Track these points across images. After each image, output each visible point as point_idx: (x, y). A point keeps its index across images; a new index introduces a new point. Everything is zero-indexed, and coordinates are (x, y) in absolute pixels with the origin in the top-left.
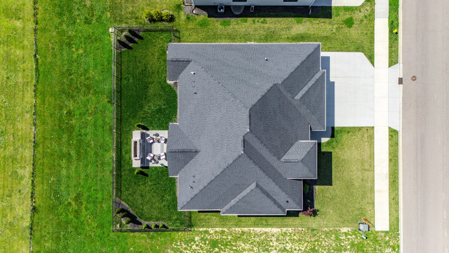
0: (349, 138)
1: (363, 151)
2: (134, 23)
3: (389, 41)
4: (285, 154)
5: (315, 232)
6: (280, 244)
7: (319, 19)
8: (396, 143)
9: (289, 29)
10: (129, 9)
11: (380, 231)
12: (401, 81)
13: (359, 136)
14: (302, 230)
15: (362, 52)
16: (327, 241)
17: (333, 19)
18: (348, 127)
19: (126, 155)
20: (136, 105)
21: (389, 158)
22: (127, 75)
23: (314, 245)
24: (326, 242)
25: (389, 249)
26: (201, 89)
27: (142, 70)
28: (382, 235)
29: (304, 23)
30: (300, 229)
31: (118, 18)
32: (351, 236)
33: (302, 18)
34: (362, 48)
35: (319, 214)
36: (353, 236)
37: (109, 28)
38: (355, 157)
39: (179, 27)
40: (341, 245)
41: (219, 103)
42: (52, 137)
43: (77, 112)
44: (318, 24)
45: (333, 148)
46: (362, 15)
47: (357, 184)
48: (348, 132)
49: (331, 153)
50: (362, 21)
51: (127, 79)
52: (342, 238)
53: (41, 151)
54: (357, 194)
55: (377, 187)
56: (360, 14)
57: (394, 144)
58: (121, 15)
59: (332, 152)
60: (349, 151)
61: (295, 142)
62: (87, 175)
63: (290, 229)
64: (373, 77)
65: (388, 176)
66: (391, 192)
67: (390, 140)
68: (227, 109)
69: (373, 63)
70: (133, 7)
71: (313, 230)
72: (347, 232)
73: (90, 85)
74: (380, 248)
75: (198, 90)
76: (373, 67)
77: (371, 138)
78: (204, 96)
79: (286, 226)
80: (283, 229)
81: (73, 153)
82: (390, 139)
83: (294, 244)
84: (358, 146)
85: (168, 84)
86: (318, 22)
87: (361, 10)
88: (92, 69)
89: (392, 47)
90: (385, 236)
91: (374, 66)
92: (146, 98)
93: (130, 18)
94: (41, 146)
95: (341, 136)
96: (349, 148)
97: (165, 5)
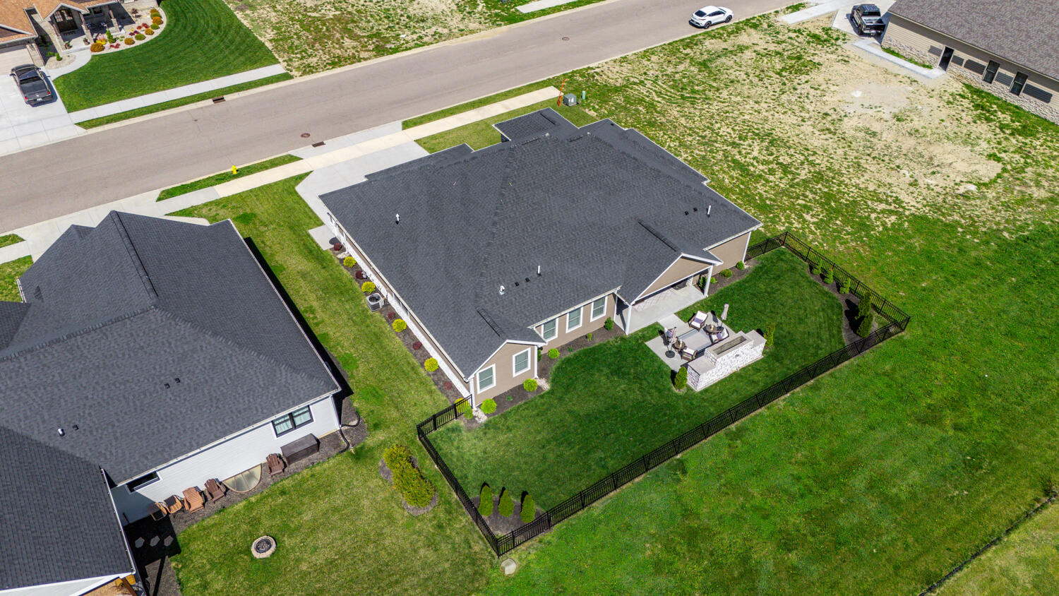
2: (458, 526)
10: (426, 557)
12: (319, 144)
15: (294, 188)
19: (759, 381)
20: (643, 416)
22: (593, 467)
26: (525, 261)
27: (559, 445)
31: (469, 570)
34: (286, 190)
37: (509, 578)
39: (410, 432)
41: (530, 208)
42: (875, 551)
43: (767, 527)
51: (603, 463)
53: (930, 558)
58: (457, 567)
62: (872, 428)
68: (533, 189)
70: (415, 551)
73: (682, 536)
75: (529, 267)
78: (535, 248)
81: (859, 482)
85: (552, 386)
88: (640, 556)
92: (614, 407)
93: (450, 541)
94: (921, 566)
97: (369, 484)
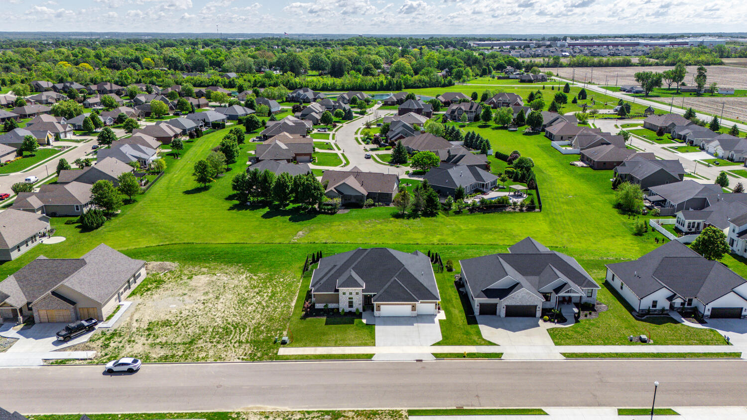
0: (365, 333)
1: (353, 340)
3: (455, 353)
4: (355, 272)
5: (287, 320)
6: (282, 306)
7: (466, 319)
8: (360, 358)
9: (454, 307)
11: (278, 351)
12: (419, 361)
13: (367, 338)
14: (290, 314)
15: (443, 339)
16: (278, 325)
17: (467, 326)
18: (375, 332)
21: (346, 354)
23: (277, 320)
25: (260, 355)
28: (275, 351)
29: (460, 313)
30: (292, 313)
33: (464, 312)
34: (446, 339)
35: (302, 320)
38: (348, 336)
40: (272, 331)
44: (462, 319)
45: (357, 325)
47: (324, 337)
48: (370, 332)
50: (470, 339)
52: (278, 332)
54: (316, 337)
57: (358, 357)
59: (354, 324)
60: (354, 333)
61: (364, 279)
63: (293, 309)
64: (421, 345)
65: (329, 354)
66: (314, 355)
67: (363, 354)
69: (433, 345)
71: (289, 319)
72: (283, 334)
74: (263, 350)
76: (429, 345)
77: (365, 344)
79: (295, 307)
80: (293, 307)
83: (280, 312)
84: (358, 338)
87: (480, 339)
89: (450, 355)
90: (273, 353)
91: (431, 345)
95: (367, 329)
96: (356, 333)
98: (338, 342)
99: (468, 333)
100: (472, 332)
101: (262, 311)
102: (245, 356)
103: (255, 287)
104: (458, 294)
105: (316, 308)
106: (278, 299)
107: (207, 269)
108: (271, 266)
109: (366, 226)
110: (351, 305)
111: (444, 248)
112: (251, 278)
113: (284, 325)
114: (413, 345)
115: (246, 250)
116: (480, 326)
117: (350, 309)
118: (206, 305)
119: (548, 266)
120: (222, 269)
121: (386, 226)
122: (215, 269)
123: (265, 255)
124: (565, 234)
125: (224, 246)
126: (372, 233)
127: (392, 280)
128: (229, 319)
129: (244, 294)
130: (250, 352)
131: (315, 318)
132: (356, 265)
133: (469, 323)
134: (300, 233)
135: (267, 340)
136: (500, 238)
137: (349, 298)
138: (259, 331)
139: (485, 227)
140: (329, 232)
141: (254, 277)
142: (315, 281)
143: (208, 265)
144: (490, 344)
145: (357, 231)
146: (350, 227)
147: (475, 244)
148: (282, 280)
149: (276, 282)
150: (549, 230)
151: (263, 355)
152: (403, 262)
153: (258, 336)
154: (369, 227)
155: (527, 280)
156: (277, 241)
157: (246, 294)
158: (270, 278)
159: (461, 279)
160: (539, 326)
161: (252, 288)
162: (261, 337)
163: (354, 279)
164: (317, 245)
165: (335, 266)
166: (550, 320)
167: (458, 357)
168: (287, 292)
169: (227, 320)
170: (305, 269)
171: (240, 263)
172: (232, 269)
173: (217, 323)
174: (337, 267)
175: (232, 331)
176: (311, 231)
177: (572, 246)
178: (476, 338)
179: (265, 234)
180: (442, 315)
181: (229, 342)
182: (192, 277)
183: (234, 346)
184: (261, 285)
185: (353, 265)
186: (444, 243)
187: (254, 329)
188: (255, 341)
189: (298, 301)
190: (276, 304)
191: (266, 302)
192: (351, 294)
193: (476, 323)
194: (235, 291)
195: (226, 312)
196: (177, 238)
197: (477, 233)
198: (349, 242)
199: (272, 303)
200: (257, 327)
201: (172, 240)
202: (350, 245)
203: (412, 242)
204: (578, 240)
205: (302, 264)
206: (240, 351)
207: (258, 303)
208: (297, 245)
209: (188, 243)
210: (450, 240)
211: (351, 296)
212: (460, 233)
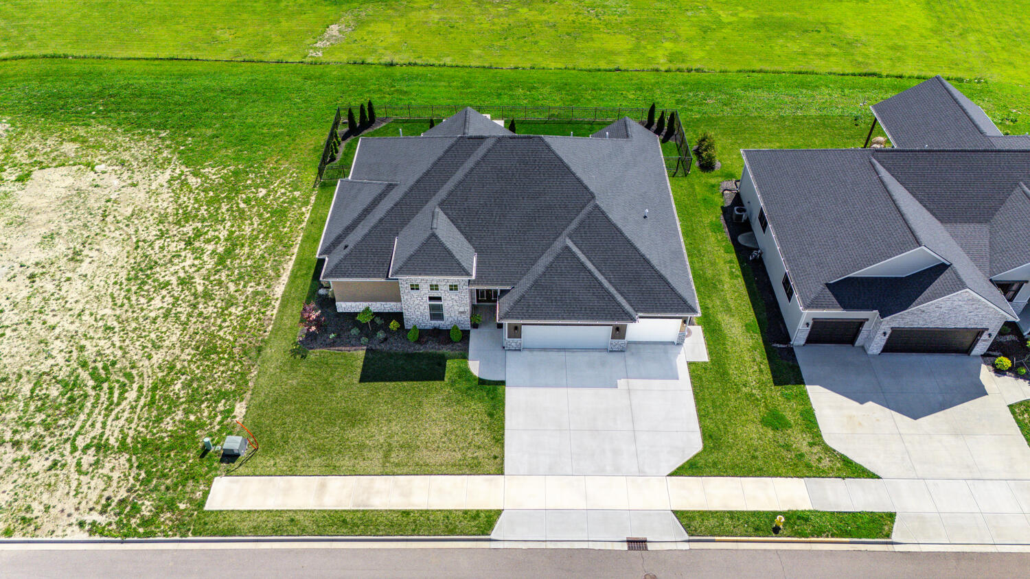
0: (475, 416)
1: (438, 447)
3: (747, 512)
4: (449, 218)
5: (253, 354)
6: (247, 297)
7: (766, 361)
8: (455, 528)
9: (728, 310)
11: (209, 490)
12: (637, 544)
13: (479, 440)
14: (265, 332)
15: (705, 447)
16: (224, 375)
17: (773, 388)
18: (504, 414)
21: (413, 511)
23: (224, 352)
24: (222, 374)
25: (151, 511)
28: (198, 493)
29: (749, 335)
30: (270, 328)
32: (219, 424)
33: (758, 331)
34: (715, 446)
35: (295, 358)
36: (217, 427)
38: (425, 429)
40: (202, 402)
43: (535, 93)
44: (754, 361)
45: (453, 383)
46: (805, 448)
47: (352, 434)
48: (491, 415)
49: (441, 378)
50: (787, 447)
52: (219, 405)
54: (328, 433)
55: (335, 482)
56: (805, 443)
57: (451, 523)
59: (443, 380)
60: (443, 415)
61: (473, 245)
63: (275, 312)
64: (642, 473)
65: (361, 508)
66: (315, 513)
67: (466, 512)
69: (678, 472)
71: (259, 350)
72: (233, 414)
74: (163, 487)
76: (668, 473)
77: (473, 468)
79: (284, 305)
80: (278, 302)
82: (466, 514)
83: (239, 319)
84: (453, 437)
86: (758, 360)
87: (817, 447)
89: (732, 518)
90: (191, 500)
91: (670, 475)
95: (481, 399)
96: (450, 415)
98: (394, 458)
99: (775, 421)
100: (789, 416)
101: (190, 315)
102: (103, 512)
103: (187, 217)
104: (734, 256)
105: (339, 310)
106: (240, 267)
107: (77, 145)
108: (241, 140)
109: (493, 11)
110: (436, 312)
111: (685, 84)
112: (184, 183)
113: (243, 375)
114: (617, 471)
115: (191, 83)
116: (810, 389)
117: (437, 323)
118: (38, 284)
119: (1017, 191)
120: (115, 147)
121: (542, 11)
122: (98, 146)
123: (233, 104)
124: (972, 38)
125: (139, 67)
126: (506, 33)
127: (557, 246)
128: (87, 343)
129: (151, 245)
130: (123, 494)
131: (333, 350)
132: (450, 194)
133: (778, 381)
134: (334, 29)
135: (180, 442)
136: (818, 50)
137: (431, 299)
138: (165, 398)
139: (778, 14)
140: (402, 28)
141: (192, 180)
142: (334, 236)
143: (81, 131)
144: (851, 470)
145: (471, 27)
146: (454, 15)
147: (760, 71)
148: (262, 192)
149: (247, 201)
150: (929, 25)
151: (159, 510)
152: (592, 181)
153: (159, 420)
154: (499, 16)
155: (954, 236)
156: (274, 55)
157: (158, 244)
158: (233, 186)
159: (738, 200)
160: (983, 393)
161: (178, 223)
162: (168, 425)
163: (442, 245)
164: (370, 70)
165: (390, 187)
166: (1014, 371)
167: (757, 530)
168: (269, 243)
169: (82, 348)
170: (328, 155)
171: (164, 128)
172: (140, 149)
173: (51, 362)
174: (395, 196)
175: (86, 396)
176: (360, 23)
177: (997, 76)
178: (801, 442)
179: (250, 30)
180: (696, 347)
181: (68, 446)
182: (29, 175)
183: (79, 464)
184: (203, 211)
185: (442, 193)
186: (684, 66)
187: (154, 388)
188: (145, 444)
189: (294, 277)
190: (232, 287)
191: (206, 278)
192: (434, 287)
193: (796, 378)
194: (131, 231)
195: (86, 317)
196: (32, 39)
197: (759, 33)
198: (448, 61)
199: (220, 283)
200: (163, 381)
201: (19, 46)
202: (451, 72)
203: (603, 65)
204: (1005, 55)
205: (321, 138)
206: (94, 489)
207: (185, 282)
208: (319, 69)
209: (53, 57)
210: (697, 56)
211: (435, 294)
212: (719, 35)
